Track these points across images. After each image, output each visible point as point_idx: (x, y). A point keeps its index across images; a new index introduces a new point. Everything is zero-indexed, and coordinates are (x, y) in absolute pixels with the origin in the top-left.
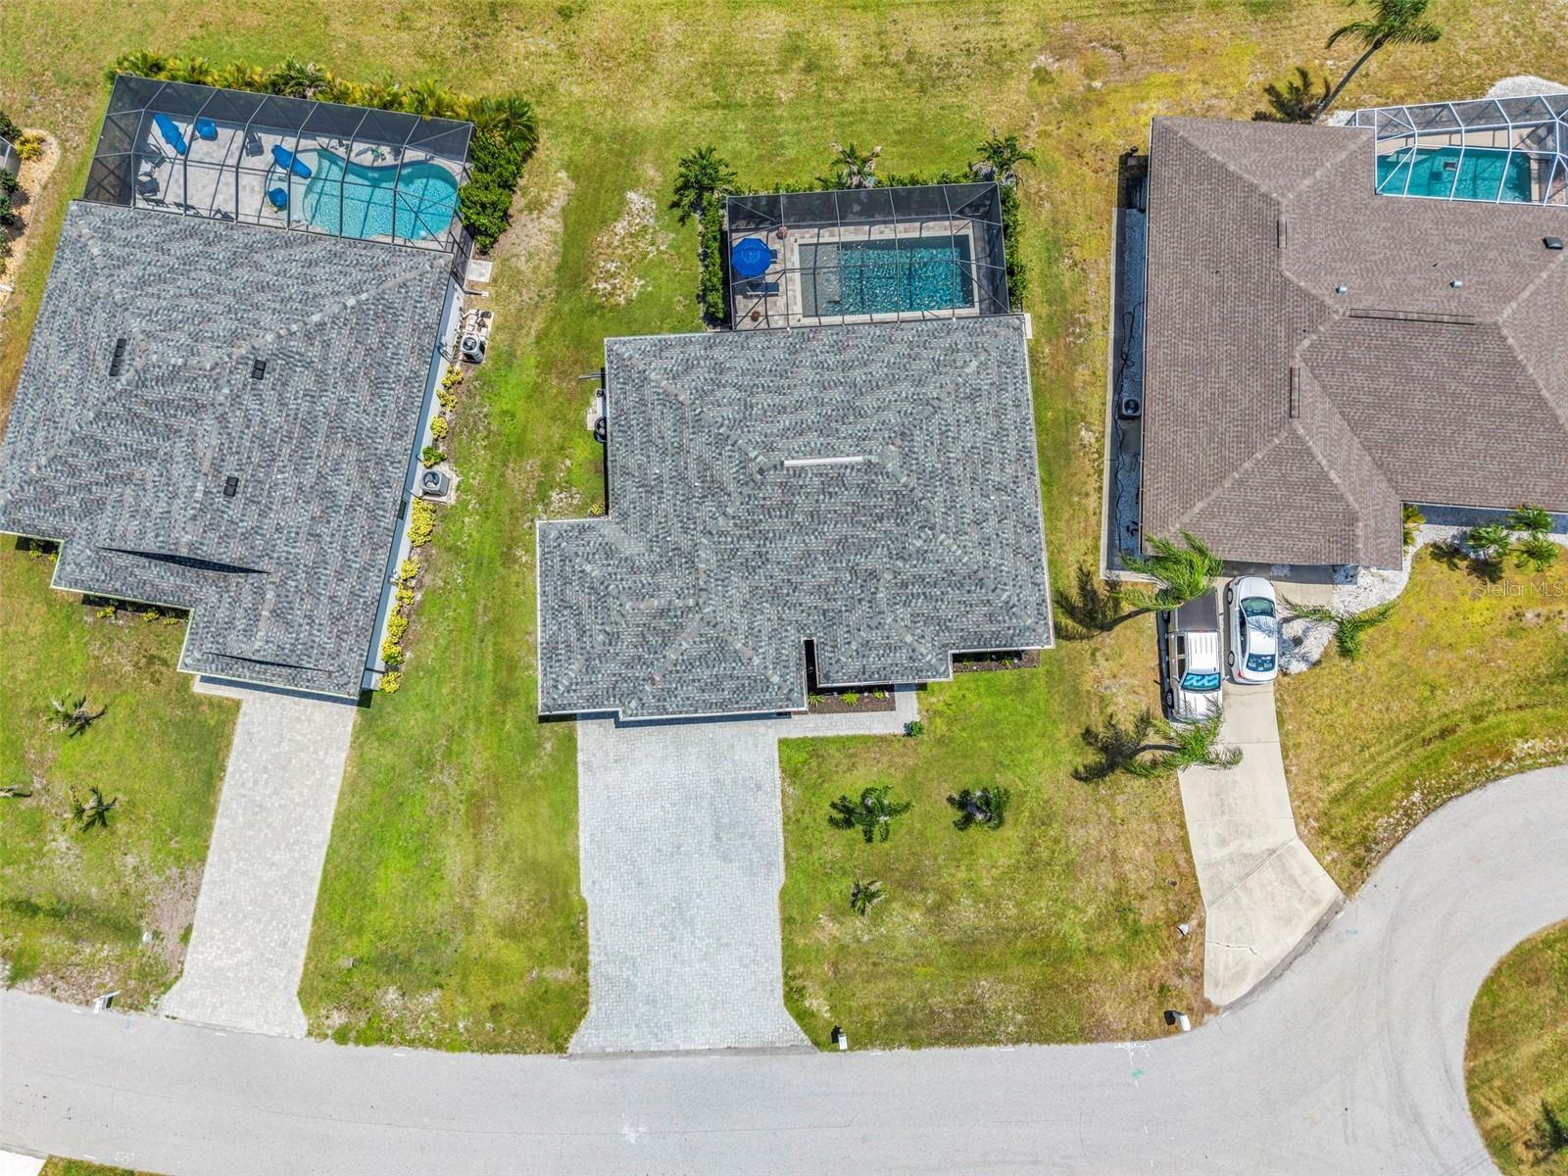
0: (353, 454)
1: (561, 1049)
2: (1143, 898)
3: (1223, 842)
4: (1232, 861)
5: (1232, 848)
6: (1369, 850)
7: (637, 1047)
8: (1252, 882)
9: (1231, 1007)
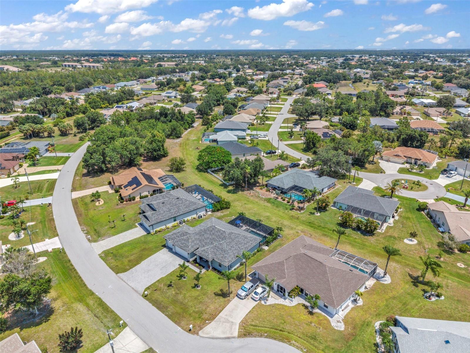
0: (177, 210)
1: (117, 274)
2: (206, 313)
3: (226, 315)
4: (225, 319)
5: (227, 317)
6: (249, 334)
7: (124, 280)
8: (224, 324)
9: (201, 337)
